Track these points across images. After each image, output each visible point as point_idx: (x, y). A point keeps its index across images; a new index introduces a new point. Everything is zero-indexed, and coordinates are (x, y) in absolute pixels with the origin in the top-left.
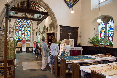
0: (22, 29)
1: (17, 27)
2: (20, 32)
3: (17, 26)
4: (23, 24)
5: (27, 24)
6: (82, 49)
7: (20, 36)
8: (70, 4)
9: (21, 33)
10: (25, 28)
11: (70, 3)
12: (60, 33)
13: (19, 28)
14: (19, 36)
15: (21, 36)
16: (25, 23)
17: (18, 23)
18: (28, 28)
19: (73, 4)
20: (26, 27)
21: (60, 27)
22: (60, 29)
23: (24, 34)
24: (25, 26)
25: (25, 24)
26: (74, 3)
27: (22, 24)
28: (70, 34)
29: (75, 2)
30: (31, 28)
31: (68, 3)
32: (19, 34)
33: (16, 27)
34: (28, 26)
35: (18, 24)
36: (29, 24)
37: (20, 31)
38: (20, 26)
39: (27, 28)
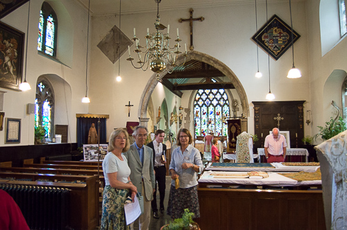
0: (208, 110)
1: (197, 106)
2: (204, 117)
3: (197, 104)
4: (209, 99)
5: (218, 96)
6: (307, 154)
7: (204, 128)
8: (276, 51)
9: (206, 120)
10: (215, 107)
11: (276, 46)
12: (255, 119)
13: (201, 107)
14: (202, 126)
15: (206, 126)
16: (215, 95)
17: (198, 97)
18: (222, 106)
19: (283, 48)
20: (217, 104)
21: (253, 106)
22: (255, 110)
23: (213, 122)
24: (215, 102)
25: (215, 98)
26: (286, 46)
27: (207, 98)
28: (279, 118)
29: (289, 41)
30: (228, 106)
31: (272, 49)
32: (203, 123)
33: (195, 106)
34: (222, 102)
35: (199, 99)
36: (225, 96)
37: (204, 114)
38: (204, 104)
39: (220, 106)
